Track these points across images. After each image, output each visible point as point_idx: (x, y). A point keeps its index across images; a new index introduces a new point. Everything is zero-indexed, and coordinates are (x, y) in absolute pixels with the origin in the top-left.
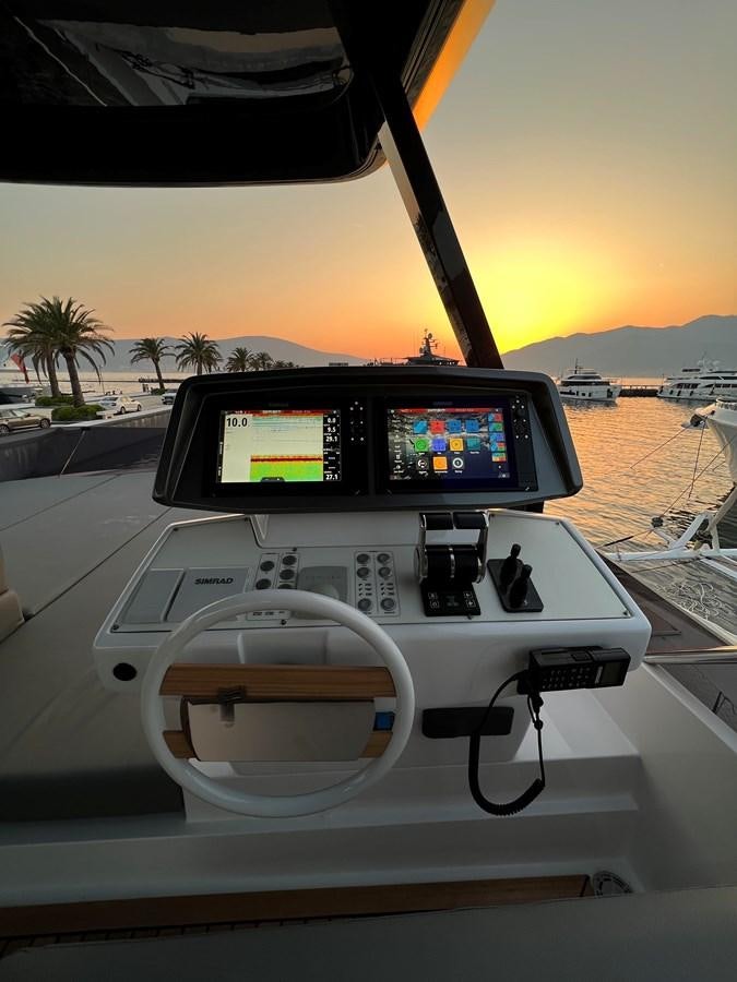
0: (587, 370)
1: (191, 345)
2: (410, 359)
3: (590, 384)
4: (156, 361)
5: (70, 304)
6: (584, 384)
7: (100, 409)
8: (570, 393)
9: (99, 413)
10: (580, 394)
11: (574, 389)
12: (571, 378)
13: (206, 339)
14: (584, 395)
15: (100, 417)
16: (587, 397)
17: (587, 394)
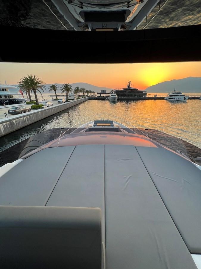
0: (178, 91)
1: (65, 87)
2: (124, 89)
3: (178, 96)
4: (55, 91)
5: (35, 77)
6: (177, 96)
7: (43, 106)
8: (172, 99)
9: (43, 107)
10: (175, 99)
11: (173, 97)
12: (172, 94)
13: (69, 85)
14: (176, 99)
15: (43, 108)
16: (177, 100)
17: (177, 99)
